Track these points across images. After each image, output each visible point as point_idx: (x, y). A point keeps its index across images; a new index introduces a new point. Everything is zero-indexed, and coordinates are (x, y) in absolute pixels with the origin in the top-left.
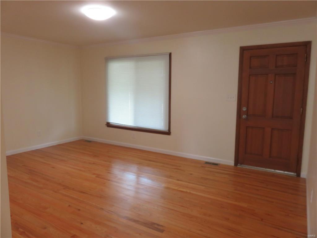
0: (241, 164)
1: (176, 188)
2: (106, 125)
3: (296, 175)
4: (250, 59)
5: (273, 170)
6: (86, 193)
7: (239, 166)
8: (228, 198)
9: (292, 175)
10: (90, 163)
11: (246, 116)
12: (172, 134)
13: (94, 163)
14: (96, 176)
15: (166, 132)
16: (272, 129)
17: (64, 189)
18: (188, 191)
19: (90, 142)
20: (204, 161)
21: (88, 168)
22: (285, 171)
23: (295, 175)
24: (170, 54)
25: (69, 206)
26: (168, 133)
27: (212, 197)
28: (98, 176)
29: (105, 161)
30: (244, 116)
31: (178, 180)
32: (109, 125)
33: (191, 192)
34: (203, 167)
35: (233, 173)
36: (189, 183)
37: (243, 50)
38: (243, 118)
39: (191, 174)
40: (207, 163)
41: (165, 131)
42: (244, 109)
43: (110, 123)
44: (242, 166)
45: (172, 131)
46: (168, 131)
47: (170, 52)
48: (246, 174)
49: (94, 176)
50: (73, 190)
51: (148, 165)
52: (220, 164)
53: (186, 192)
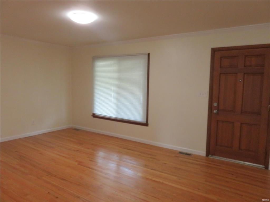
0: (212, 155)
1: (150, 178)
2: (92, 115)
3: (265, 168)
4: (221, 60)
5: (242, 162)
6: (67, 180)
7: (210, 156)
8: (198, 189)
9: (261, 167)
10: (74, 151)
11: (217, 111)
12: (149, 125)
13: (78, 151)
14: (78, 163)
15: (145, 124)
16: (241, 124)
17: (47, 175)
18: (161, 181)
19: (78, 130)
20: (177, 151)
21: (72, 155)
22: (254, 163)
23: (263, 167)
24: (149, 55)
25: (49, 193)
26: (146, 124)
27: (184, 188)
28: (80, 163)
29: (89, 149)
30: (215, 111)
31: (152, 169)
32: (94, 116)
33: (164, 182)
34: (176, 156)
35: (204, 164)
36: (163, 172)
37: (214, 51)
38: (214, 113)
39: (165, 164)
40: (181, 153)
41: (143, 122)
42: (215, 104)
43: (96, 114)
44: (213, 157)
45: (149, 122)
46: (146, 123)
47: (148, 52)
48: (217, 165)
49: (76, 163)
50: (55, 177)
51: (127, 154)
52: (192, 154)
53: (159, 182)
